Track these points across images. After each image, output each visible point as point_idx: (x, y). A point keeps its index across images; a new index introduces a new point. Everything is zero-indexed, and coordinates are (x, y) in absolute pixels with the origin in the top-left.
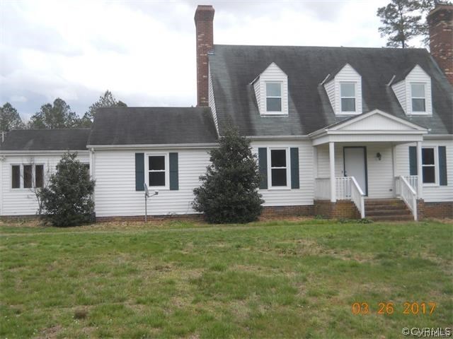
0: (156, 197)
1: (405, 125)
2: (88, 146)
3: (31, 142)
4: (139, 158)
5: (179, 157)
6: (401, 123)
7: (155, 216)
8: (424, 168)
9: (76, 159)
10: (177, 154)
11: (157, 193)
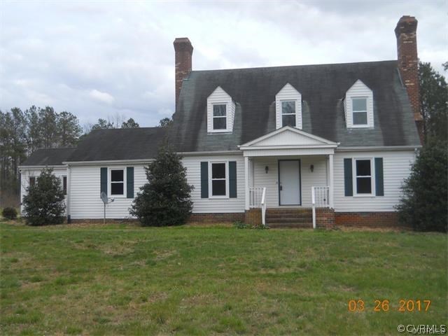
0: (112, 204)
1: (316, 140)
2: (63, 163)
3: (45, 160)
4: (104, 172)
5: (135, 170)
6: (311, 138)
7: (115, 219)
8: (358, 179)
9: (53, 173)
10: (133, 168)
11: (113, 201)
